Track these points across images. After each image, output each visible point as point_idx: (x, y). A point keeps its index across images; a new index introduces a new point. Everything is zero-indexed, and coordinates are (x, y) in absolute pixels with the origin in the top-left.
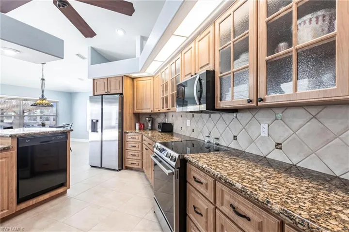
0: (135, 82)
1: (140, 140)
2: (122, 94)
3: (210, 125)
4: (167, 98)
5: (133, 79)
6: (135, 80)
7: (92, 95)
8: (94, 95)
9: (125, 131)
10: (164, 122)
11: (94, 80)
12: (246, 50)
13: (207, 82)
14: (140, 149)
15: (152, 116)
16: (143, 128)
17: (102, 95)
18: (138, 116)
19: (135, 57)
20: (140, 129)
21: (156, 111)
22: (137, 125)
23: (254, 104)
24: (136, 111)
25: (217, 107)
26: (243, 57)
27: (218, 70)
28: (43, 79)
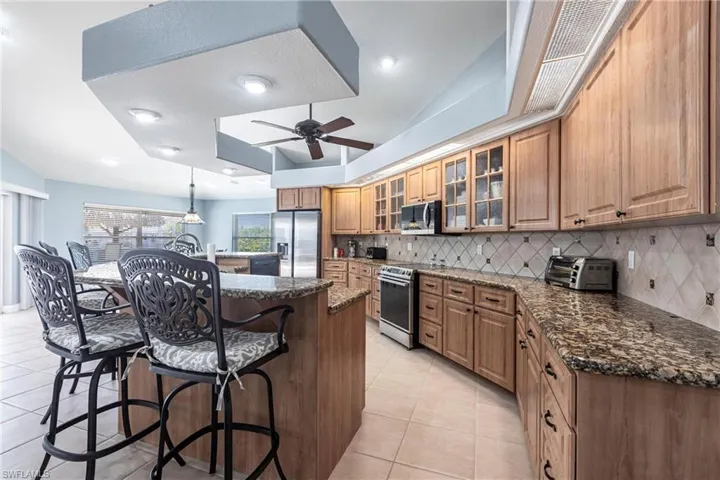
0: (334, 194)
1: (345, 269)
2: (320, 210)
3: (436, 248)
4: (384, 218)
5: (331, 190)
6: (334, 191)
7: (275, 211)
8: (279, 211)
9: (323, 257)
10: (371, 245)
11: (278, 190)
12: (464, 189)
13: (436, 209)
14: (344, 280)
15: (355, 239)
16: (343, 254)
17: (294, 211)
18: (335, 238)
19: (339, 164)
20: (339, 256)
21: (364, 232)
22: (336, 250)
23: (468, 231)
24: (335, 232)
25: (443, 231)
26: (463, 193)
27: (444, 200)
28: (192, 185)
